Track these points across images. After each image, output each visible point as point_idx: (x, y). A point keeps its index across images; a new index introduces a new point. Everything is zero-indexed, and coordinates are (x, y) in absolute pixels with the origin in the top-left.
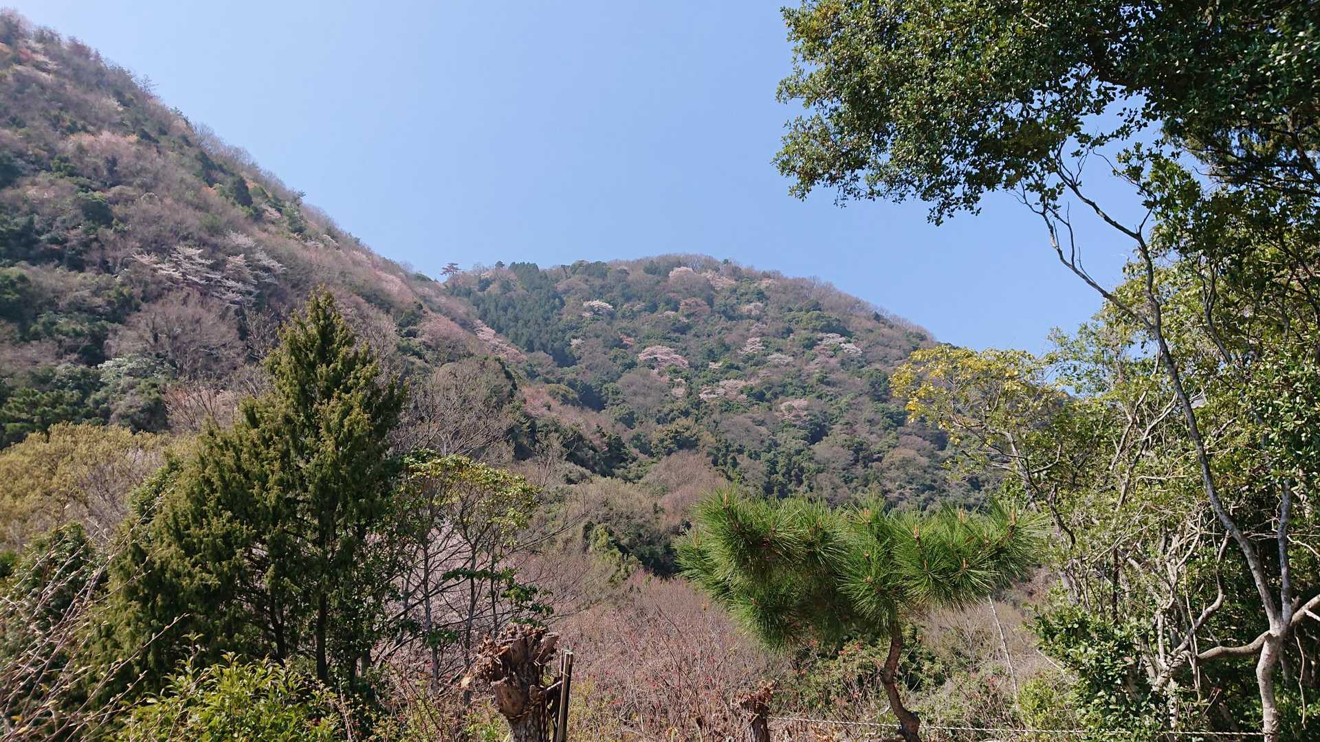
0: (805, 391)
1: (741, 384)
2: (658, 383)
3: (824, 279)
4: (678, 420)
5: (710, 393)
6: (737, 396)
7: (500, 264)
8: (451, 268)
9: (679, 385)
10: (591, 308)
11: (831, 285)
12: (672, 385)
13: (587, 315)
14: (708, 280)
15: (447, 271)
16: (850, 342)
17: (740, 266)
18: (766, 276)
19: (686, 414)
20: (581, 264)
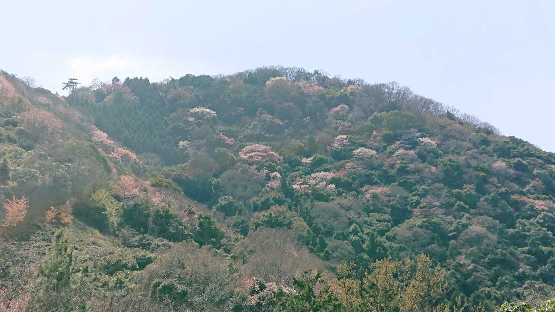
0: (387, 179)
1: (330, 175)
2: (256, 177)
3: (401, 84)
4: (273, 207)
5: (303, 184)
6: (326, 186)
7: (116, 79)
8: (71, 83)
9: (275, 178)
10: (195, 115)
11: (408, 89)
12: (268, 178)
13: (192, 119)
14: (300, 87)
15: (68, 85)
16: (425, 136)
17: (328, 76)
18: (350, 82)
19: (279, 202)
20: (188, 76)
